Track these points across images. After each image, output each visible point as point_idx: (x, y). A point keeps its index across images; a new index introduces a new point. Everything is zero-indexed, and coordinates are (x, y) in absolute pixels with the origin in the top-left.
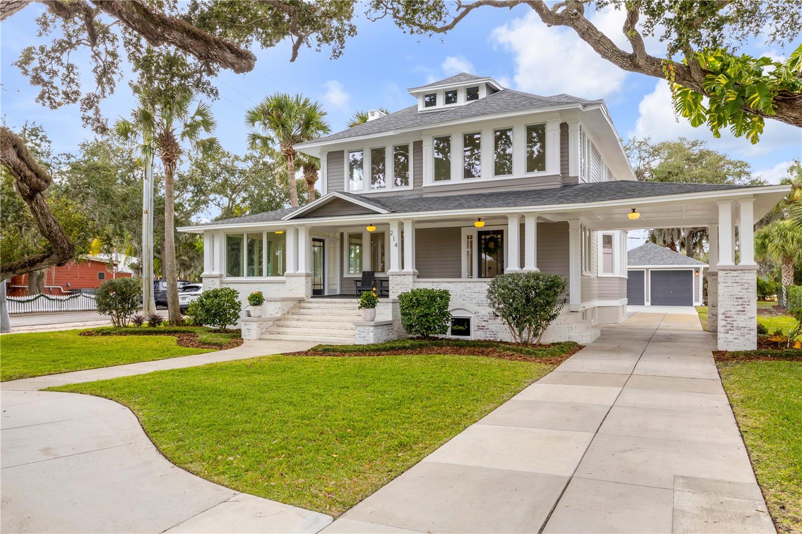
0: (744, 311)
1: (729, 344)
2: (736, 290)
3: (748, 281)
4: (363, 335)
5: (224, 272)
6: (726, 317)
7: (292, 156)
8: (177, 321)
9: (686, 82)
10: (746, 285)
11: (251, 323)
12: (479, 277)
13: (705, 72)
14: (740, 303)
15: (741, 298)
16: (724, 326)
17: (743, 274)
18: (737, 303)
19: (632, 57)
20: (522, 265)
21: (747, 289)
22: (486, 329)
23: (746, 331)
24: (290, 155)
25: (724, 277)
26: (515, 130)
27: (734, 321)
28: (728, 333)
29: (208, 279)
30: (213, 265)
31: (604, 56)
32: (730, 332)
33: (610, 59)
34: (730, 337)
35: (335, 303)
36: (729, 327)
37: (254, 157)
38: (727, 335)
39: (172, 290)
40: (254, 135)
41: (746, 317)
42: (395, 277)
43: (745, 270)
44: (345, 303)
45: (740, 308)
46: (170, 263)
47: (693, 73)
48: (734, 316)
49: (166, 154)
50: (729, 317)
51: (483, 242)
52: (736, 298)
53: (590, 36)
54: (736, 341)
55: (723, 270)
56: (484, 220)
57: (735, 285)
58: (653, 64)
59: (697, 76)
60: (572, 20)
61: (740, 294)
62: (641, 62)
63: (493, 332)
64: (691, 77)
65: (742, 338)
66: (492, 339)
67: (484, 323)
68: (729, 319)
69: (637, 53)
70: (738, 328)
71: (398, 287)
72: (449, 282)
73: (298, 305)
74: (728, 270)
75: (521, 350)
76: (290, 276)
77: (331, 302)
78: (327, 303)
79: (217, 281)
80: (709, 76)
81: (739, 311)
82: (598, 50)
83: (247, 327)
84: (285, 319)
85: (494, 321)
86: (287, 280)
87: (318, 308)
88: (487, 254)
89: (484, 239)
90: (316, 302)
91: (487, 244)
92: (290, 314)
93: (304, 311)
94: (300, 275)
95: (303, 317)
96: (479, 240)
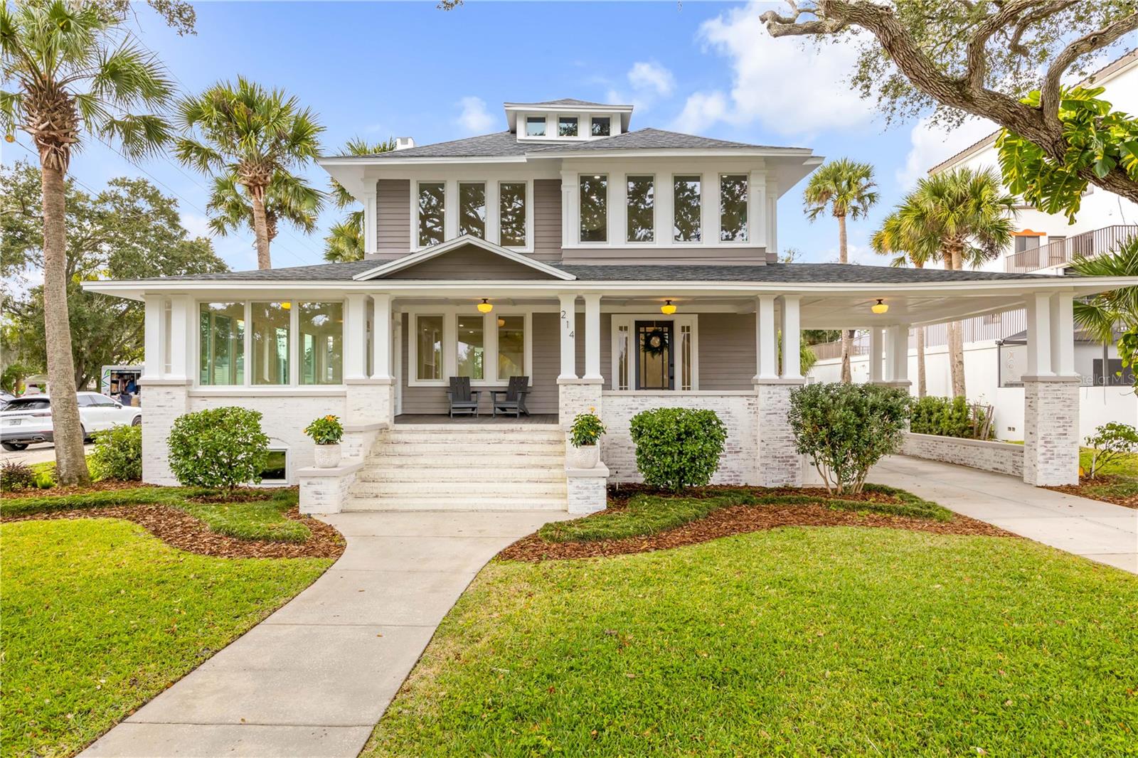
0: (1066, 434)
1: (1050, 476)
2: (1057, 408)
3: (1070, 397)
4: (586, 493)
6: (1046, 442)
7: (262, 188)
8: (80, 477)
9: (1032, 129)
10: (1068, 401)
11: (325, 481)
12: (636, 389)
14: (1061, 424)
15: (1063, 418)
16: (1044, 454)
17: (1066, 388)
18: (1057, 424)
19: (961, 84)
20: (780, 370)
21: (1069, 406)
22: (724, 468)
23: (1067, 459)
24: (258, 185)
25: (1044, 390)
26: (705, 179)
27: (1055, 447)
28: (1048, 462)
29: (156, 389)
32: (1050, 461)
34: (1050, 468)
35: (450, 432)
36: (1049, 455)
37: (120, 197)
38: (1047, 466)
39: (66, 411)
40: (188, 142)
41: (1069, 441)
42: (569, 387)
43: (1068, 382)
44: (471, 432)
45: (1061, 430)
46: (59, 355)
47: (1047, 117)
48: (1055, 441)
49: (48, 127)
50: (1049, 442)
51: (642, 336)
52: (1057, 418)
53: (904, 45)
54: (1056, 472)
55: (1044, 382)
56: (676, 303)
57: (1056, 401)
60: (880, 16)
61: (1062, 412)
62: (978, 93)
63: (733, 472)
64: (1043, 122)
65: (1063, 469)
66: (732, 483)
68: (1049, 445)
69: (974, 79)
70: (1059, 456)
71: (576, 404)
72: (663, 396)
73: (381, 437)
74: (1048, 382)
75: (789, 500)
76: (353, 384)
77: (441, 432)
78: (433, 432)
79: (180, 394)
81: (1061, 434)
83: (313, 488)
84: (370, 466)
85: (735, 456)
86: (350, 392)
87: (426, 442)
88: (649, 354)
89: (645, 333)
90: (412, 432)
91: (648, 340)
92: (378, 455)
93: (399, 448)
94: (380, 384)
95: (410, 461)
96: (637, 333)
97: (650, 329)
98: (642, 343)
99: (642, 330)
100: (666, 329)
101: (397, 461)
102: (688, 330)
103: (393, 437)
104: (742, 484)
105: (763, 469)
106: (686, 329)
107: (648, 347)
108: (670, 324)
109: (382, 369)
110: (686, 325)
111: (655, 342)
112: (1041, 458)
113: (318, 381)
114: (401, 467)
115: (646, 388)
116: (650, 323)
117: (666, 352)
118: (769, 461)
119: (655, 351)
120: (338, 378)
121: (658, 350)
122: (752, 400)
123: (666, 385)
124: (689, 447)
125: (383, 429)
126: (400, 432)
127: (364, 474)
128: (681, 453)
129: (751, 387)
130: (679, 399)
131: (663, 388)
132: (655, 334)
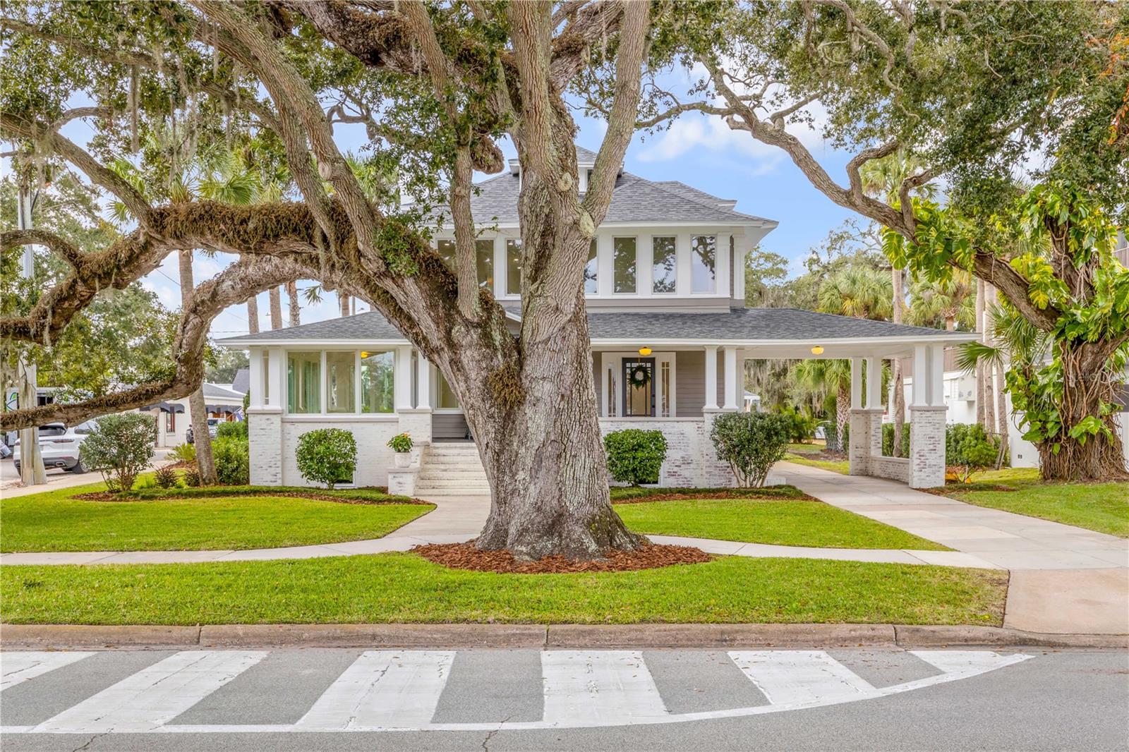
0: (935, 450)
1: (923, 481)
2: (929, 430)
3: (940, 421)
5: (285, 407)
6: (919, 456)
9: (898, 227)
10: (937, 425)
12: (623, 416)
13: (916, 222)
14: (933, 443)
15: (934, 438)
16: (917, 464)
17: (936, 415)
18: (930, 443)
19: (848, 195)
20: (721, 403)
21: (938, 429)
22: (677, 475)
23: (937, 468)
25: (921, 416)
26: (679, 239)
27: (927, 459)
28: (921, 471)
29: (259, 416)
30: (267, 395)
31: (819, 186)
32: (923, 470)
33: (824, 191)
34: (923, 475)
36: (922, 465)
38: (921, 473)
41: (937, 455)
43: (937, 410)
45: (932, 447)
47: (906, 221)
48: (927, 455)
50: (923, 456)
51: (628, 371)
53: (807, 165)
54: (928, 478)
55: (919, 410)
57: (930, 425)
58: (869, 206)
59: (909, 224)
60: (790, 144)
61: (934, 434)
62: (858, 202)
63: (686, 478)
65: (933, 476)
67: (676, 469)
68: (922, 458)
69: (855, 192)
70: (930, 466)
73: (426, 451)
74: (922, 410)
76: (403, 412)
80: (919, 226)
81: (931, 450)
82: (813, 181)
83: (397, 480)
84: (423, 470)
85: (687, 466)
86: (401, 418)
87: (459, 455)
88: (634, 387)
89: (631, 368)
90: (447, 448)
91: (633, 374)
92: (427, 463)
93: (442, 459)
94: (423, 412)
95: (451, 467)
96: (624, 368)
97: (635, 365)
98: (628, 377)
99: (628, 365)
100: (649, 365)
101: (442, 467)
102: (668, 366)
103: (435, 451)
104: (693, 487)
105: (707, 476)
106: (664, 365)
107: (633, 380)
108: (652, 360)
109: (425, 403)
110: (665, 361)
111: (640, 376)
112: (916, 468)
113: (378, 410)
114: (445, 470)
115: (631, 415)
116: (635, 360)
117: (649, 384)
118: (712, 470)
119: (638, 383)
120: (391, 408)
121: (644, 382)
122: (701, 424)
123: (649, 413)
124: (639, 454)
125: (427, 446)
126: (438, 448)
127: (422, 474)
128: (634, 458)
129: (701, 414)
130: (646, 424)
131: (646, 415)
132: (639, 368)
